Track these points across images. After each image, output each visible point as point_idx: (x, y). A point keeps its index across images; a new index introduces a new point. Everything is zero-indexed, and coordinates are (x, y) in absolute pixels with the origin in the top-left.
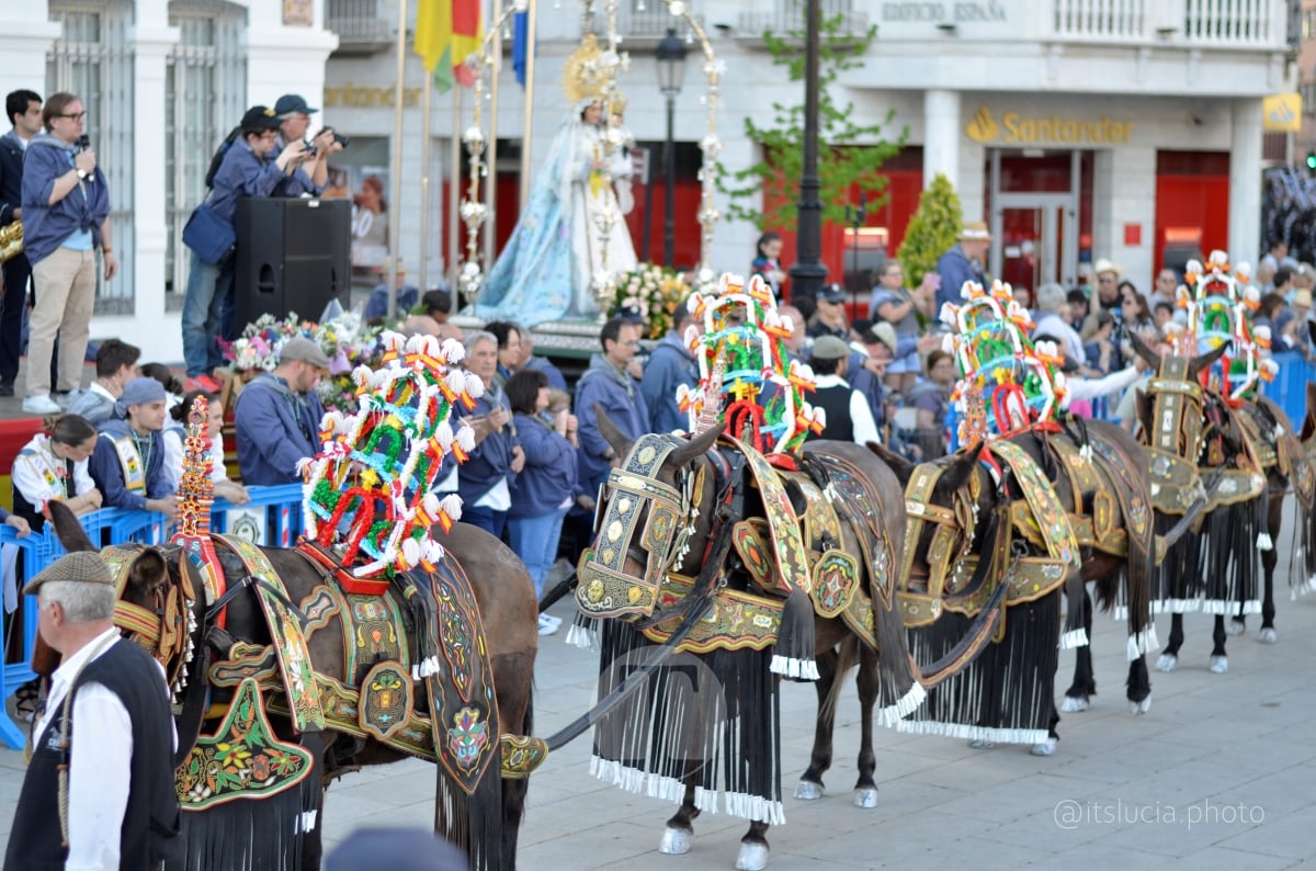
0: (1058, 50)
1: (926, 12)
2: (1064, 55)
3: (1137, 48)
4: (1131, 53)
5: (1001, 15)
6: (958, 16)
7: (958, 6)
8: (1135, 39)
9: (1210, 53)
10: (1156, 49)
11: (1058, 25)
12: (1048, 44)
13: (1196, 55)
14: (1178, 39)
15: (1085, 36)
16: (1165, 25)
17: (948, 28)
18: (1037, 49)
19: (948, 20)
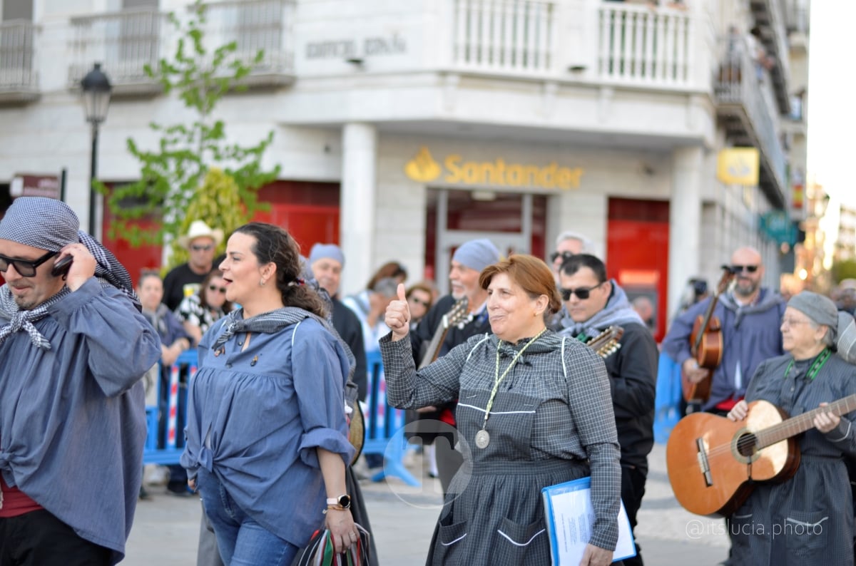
0: (453, 79)
1: (341, 48)
2: (460, 86)
3: (541, 83)
4: (537, 88)
5: (400, 46)
6: (368, 52)
7: (368, 42)
8: (541, 73)
9: (620, 90)
10: (563, 85)
11: (456, 57)
12: (443, 74)
13: (607, 93)
14: (589, 76)
15: (484, 68)
16: (577, 62)
17: (357, 62)
18: (432, 79)
19: (358, 54)
